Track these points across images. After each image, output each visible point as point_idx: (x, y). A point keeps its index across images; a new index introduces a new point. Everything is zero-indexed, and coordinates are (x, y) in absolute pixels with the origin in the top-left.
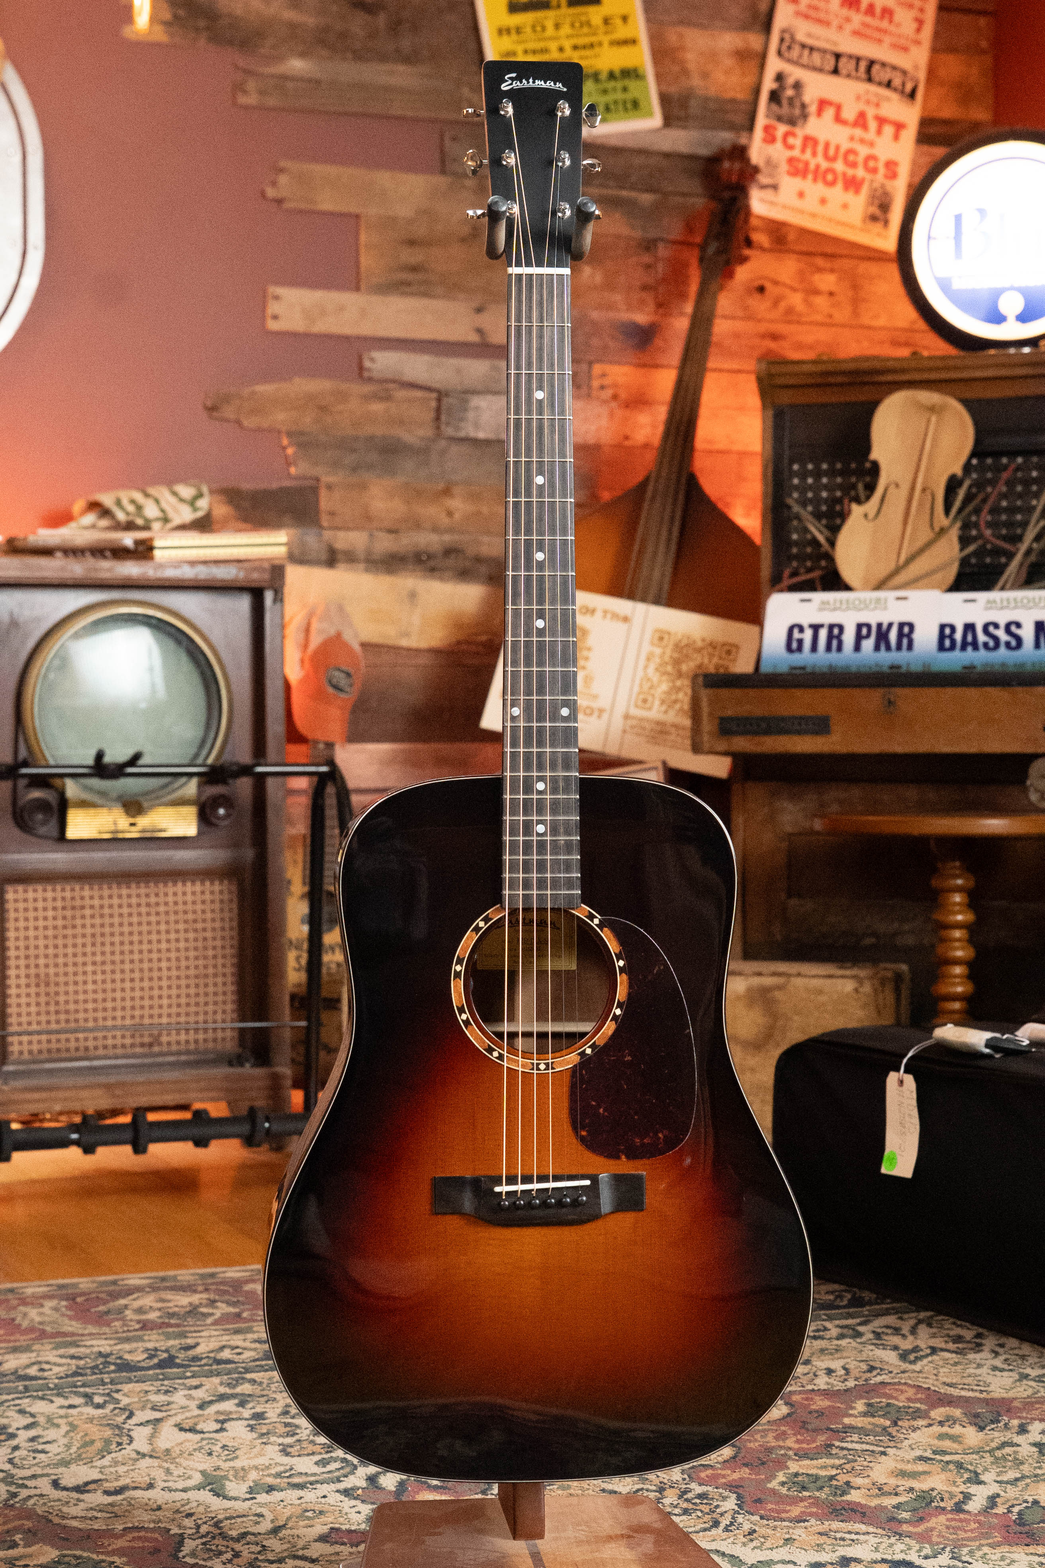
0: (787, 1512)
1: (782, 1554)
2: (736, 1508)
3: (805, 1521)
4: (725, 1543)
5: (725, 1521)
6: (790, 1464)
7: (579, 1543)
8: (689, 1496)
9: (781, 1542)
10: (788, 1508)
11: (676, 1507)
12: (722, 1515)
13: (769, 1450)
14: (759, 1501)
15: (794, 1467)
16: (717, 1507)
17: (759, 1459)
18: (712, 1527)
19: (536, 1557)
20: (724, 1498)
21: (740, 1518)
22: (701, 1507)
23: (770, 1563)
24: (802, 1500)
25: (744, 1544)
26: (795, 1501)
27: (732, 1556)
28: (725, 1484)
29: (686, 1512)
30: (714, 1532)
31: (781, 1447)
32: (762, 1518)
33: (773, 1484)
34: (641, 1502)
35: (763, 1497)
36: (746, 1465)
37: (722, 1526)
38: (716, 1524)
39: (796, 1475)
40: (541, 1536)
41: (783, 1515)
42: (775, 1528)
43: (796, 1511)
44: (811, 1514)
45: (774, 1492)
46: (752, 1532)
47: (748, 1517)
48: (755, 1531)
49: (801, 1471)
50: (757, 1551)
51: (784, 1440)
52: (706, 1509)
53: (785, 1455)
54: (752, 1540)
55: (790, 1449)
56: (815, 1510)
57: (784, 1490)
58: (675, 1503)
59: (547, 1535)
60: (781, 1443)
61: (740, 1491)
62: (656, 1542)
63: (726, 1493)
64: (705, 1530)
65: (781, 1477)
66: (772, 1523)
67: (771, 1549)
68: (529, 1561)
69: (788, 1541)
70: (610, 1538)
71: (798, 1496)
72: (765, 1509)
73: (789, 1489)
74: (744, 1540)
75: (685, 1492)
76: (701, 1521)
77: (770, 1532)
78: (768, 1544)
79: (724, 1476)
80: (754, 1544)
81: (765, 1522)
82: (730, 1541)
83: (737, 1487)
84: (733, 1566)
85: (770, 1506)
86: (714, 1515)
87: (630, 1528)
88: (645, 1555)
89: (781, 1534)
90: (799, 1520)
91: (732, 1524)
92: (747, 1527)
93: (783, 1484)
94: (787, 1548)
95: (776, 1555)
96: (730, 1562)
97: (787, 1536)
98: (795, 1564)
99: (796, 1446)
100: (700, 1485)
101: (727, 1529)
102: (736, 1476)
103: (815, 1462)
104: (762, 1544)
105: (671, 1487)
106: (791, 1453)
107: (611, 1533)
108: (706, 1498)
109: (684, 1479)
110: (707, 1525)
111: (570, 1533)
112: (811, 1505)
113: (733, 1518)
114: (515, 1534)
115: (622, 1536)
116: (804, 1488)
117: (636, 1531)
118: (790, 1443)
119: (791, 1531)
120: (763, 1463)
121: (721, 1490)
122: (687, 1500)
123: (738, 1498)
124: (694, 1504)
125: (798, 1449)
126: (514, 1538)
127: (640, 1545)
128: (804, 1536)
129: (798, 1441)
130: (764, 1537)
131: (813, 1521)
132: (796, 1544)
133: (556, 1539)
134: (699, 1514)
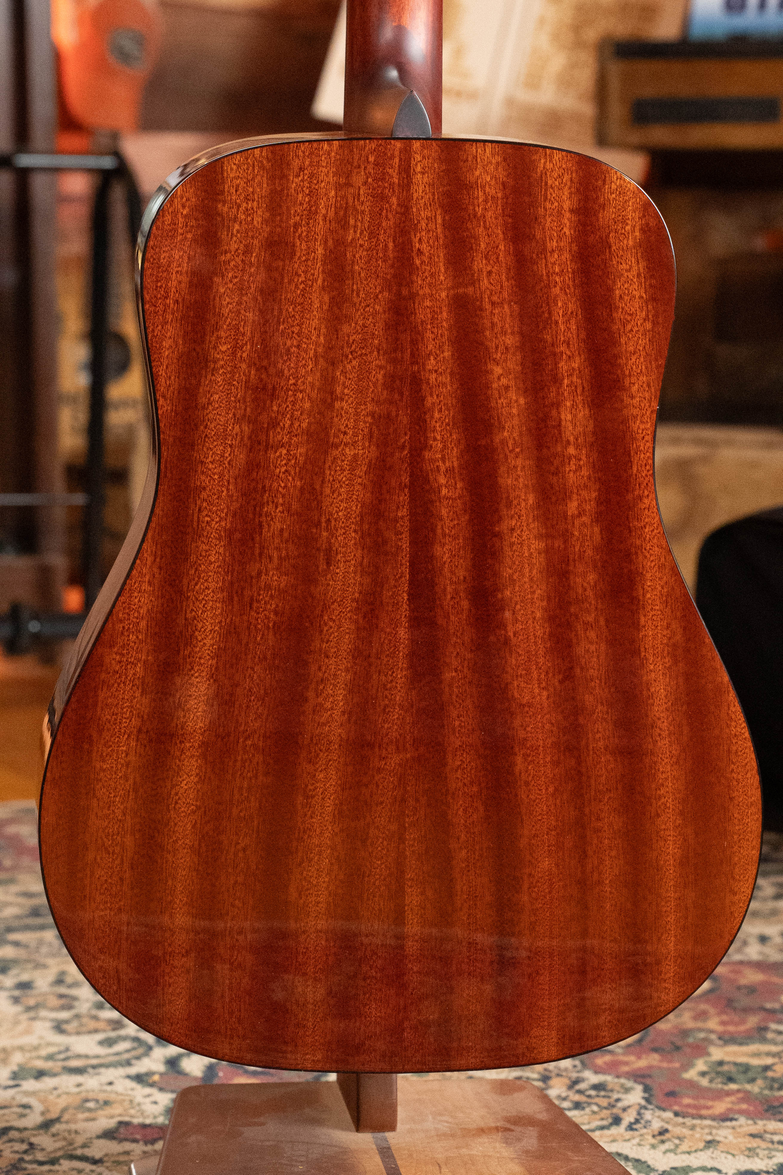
0: (708, 1108)
1: (703, 1159)
2: (643, 1102)
3: (731, 1120)
4: (628, 1144)
5: (629, 1118)
6: (712, 1050)
7: (442, 1136)
8: (582, 1086)
9: (701, 1145)
10: (710, 1103)
11: (565, 1099)
12: (624, 1110)
13: (685, 1033)
14: (671, 1094)
15: (717, 1053)
16: (618, 1100)
17: (673, 1043)
18: (611, 1124)
19: (386, 1152)
20: (627, 1090)
21: (648, 1115)
22: (597, 1100)
23: (687, 1169)
24: (728, 1094)
25: (653, 1147)
26: (719, 1095)
27: (637, 1161)
28: (627, 1073)
29: (577, 1106)
30: (614, 1131)
31: (700, 1030)
32: (676, 1114)
33: (691, 1074)
34: (521, 1089)
35: (677, 1089)
36: (655, 1050)
37: (625, 1123)
38: (617, 1121)
39: (721, 1063)
40: (392, 1128)
41: (704, 1112)
42: (693, 1128)
43: (720, 1107)
44: (741, 1112)
45: (692, 1084)
46: (663, 1132)
47: (658, 1113)
48: (667, 1131)
49: (727, 1059)
50: (671, 1155)
51: (705, 1020)
52: (604, 1102)
53: (705, 1039)
54: (663, 1142)
55: (712, 1031)
56: (744, 1106)
57: (704, 1082)
58: (564, 1095)
59: (399, 1126)
60: (700, 1024)
61: (648, 1081)
62: (541, 1137)
63: (629, 1084)
64: (602, 1128)
65: (701, 1065)
66: (689, 1121)
67: (689, 1153)
68: (378, 1159)
69: (710, 1144)
70: (482, 1131)
71: (722, 1090)
72: (680, 1104)
73: (711, 1081)
74: (653, 1141)
75: (576, 1082)
76: (598, 1117)
77: (686, 1132)
78: (684, 1147)
79: (626, 1063)
80: (667, 1146)
81: (680, 1120)
82: (636, 1141)
83: (643, 1076)
84: (639, 1172)
85: (687, 1101)
86: (615, 1111)
87: (508, 1120)
88: (527, 1152)
89: (702, 1135)
90: (725, 1118)
91: (637, 1121)
92: (657, 1125)
93: (703, 1074)
94: (709, 1152)
95: (695, 1160)
96: (635, 1167)
97: (709, 1138)
98: (719, 1171)
99: (720, 1028)
100: (596, 1072)
101: (630, 1127)
102: (642, 1063)
103: (744, 1049)
104: (677, 1146)
105: (558, 1075)
106: (713, 1037)
107: (482, 1124)
108: (604, 1089)
109: (575, 1066)
110: (605, 1123)
111: (430, 1124)
112: (742, 1100)
113: (639, 1114)
114: (359, 1125)
115: (497, 1129)
116: (731, 1080)
117: (515, 1123)
118: (713, 1024)
119: (714, 1131)
120: (678, 1048)
121: (623, 1081)
122: (580, 1092)
123: (647, 1089)
124: (589, 1096)
125: (725, 1032)
126: (358, 1130)
127: (519, 1140)
128: (731, 1138)
129: (723, 1023)
130: (679, 1138)
131: (742, 1120)
132: (721, 1147)
133: (411, 1131)
134: (595, 1108)
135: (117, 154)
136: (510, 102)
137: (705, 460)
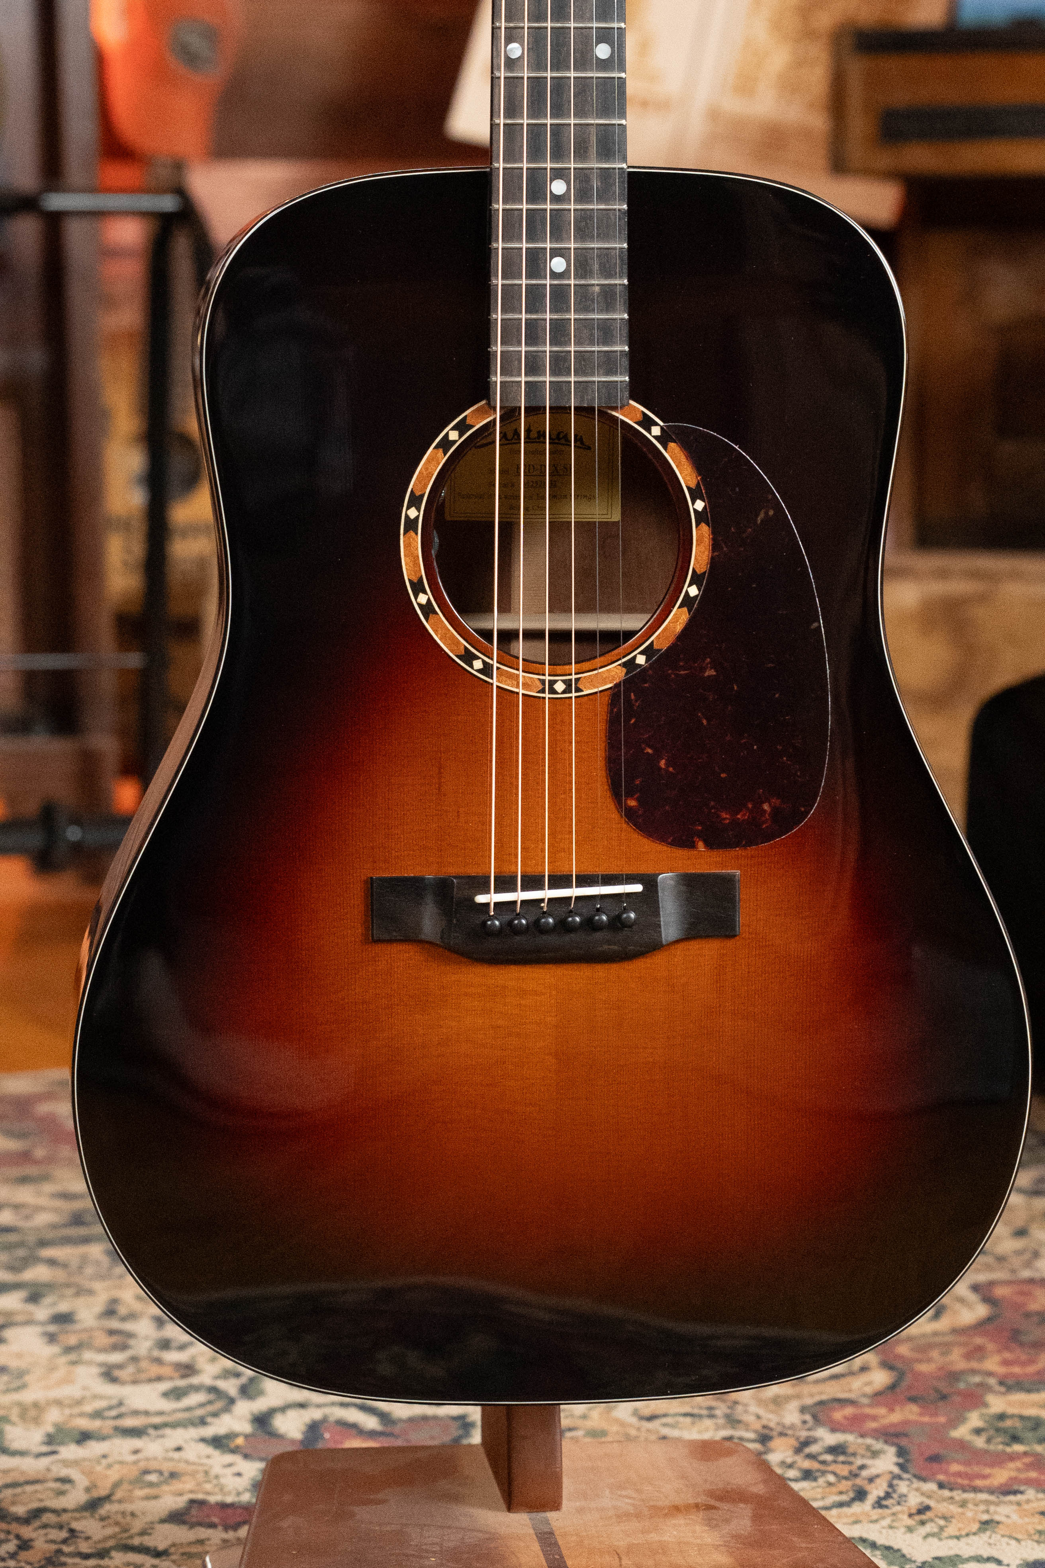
0: (985, 1477)
1: (978, 1545)
2: (896, 1470)
3: (1015, 1492)
4: (877, 1526)
5: (876, 1491)
6: (991, 1399)
7: (622, 1517)
8: (814, 1449)
9: (975, 1527)
10: (987, 1471)
11: (791, 1466)
12: (871, 1480)
13: (954, 1376)
14: (935, 1459)
15: (997, 1403)
16: (862, 1467)
17: (937, 1390)
18: (853, 1500)
19: (547, 1539)
20: (875, 1454)
21: (903, 1487)
22: (832, 1468)
23: (955, 1560)
24: (1012, 1457)
25: (910, 1529)
26: (1000, 1459)
27: (888, 1548)
28: (875, 1430)
29: (808, 1475)
30: (857, 1508)
31: (974, 1372)
32: (941, 1486)
33: (961, 1432)
34: (729, 1453)
35: (942, 1452)
36: (913, 1399)
37: (871, 1499)
38: (860, 1495)
39: (1002, 1417)
40: (556, 1505)
41: (979, 1483)
42: (963, 1504)
43: (1001, 1476)
44: (1029, 1482)
45: (962, 1445)
46: (924, 1509)
47: (917, 1484)
48: (928, 1508)
49: (1011, 1411)
50: (933, 1541)
51: (981, 1359)
52: (844, 1470)
53: (981, 1385)
54: (923, 1523)
55: (990, 1374)
56: (1033, 1474)
57: (980, 1442)
58: (789, 1460)
59: (565, 1503)
60: (974, 1365)
61: (904, 1442)
62: (757, 1518)
63: (878, 1445)
64: (841, 1505)
65: (975, 1419)
66: (958, 1495)
67: (958, 1538)
68: (536, 1547)
69: (987, 1525)
70: (676, 1510)
71: (1004, 1452)
72: (946, 1473)
73: (989, 1441)
74: (910, 1522)
75: (806, 1443)
76: (834, 1489)
77: (954, 1509)
78: (951, 1530)
79: (874, 1418)
80: (929, 1528)
81: (946, 1493)
82: (886, 1522)
83: (897, 1435)
84: (891, 1563)
85: (955, 1468)
86: (858, 1481)
87: (711, 1494)
88: (736, 1537)
89: (975, 1513)
90: (1008, 1490)
91: (888, 1495)
92: (914, 1501)
93: (978, 1431)
94: (985, 1536)
95: (964, 1548)
96: (884, 1557)
97: (985, 1517)
98: (999, 1562)
99: (1001, 1370)
100: (833, 1430)
101: (879, 1504)
102: (896, 1417)
103: (1034, 1397)
104: (942, 1528)
105: (782, 1434)
106: (992, 1381)
107: (678, 1501)
108: (844, 1453)
109: (804, 1422)
110: (844, 1498)
111: (607, 1501)
112: (1029, 1467)
113: (891, 1485)
114: (511, 1503)
115: (697, 1506)
116: (1015, 1438)
117: (721, 1499)
118: (992, 1364)
119: (992, 1508)
120: (944, 1397)
121: (869, 1441)
122: (811, 1457)
123: (901, 1452)
124: (824, 1462)
125: (1006, 1376)
126: (510, 1508)
127: (727, 1521)
128: (1015, 1517)
129: (1006, 1363)
130: (945, 1518)
131: (1031, 1493)
132: (1002, 1530)
133: (580, 1511)
134: (831, 1478)
135: (181, 192)
136: (714, 115)
137: (982, 599)
